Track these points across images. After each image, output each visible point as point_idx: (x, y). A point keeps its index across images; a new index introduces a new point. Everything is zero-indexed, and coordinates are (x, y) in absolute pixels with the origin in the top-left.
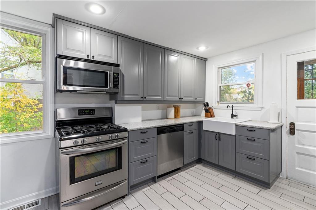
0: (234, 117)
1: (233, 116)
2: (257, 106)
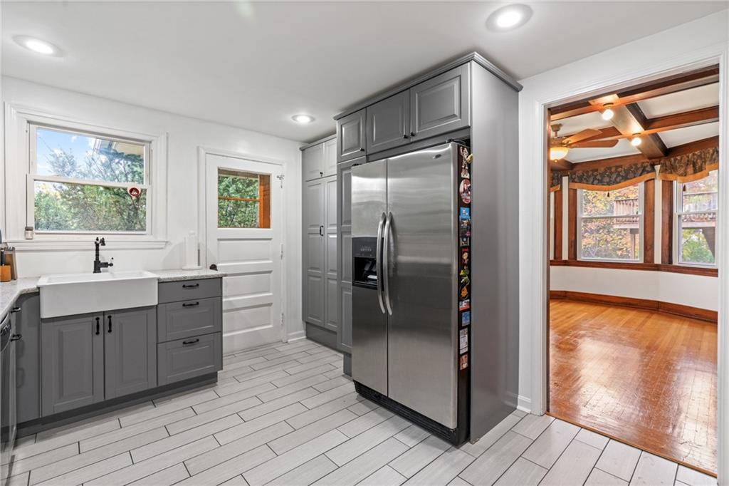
0: (101, 269)
1: (98, 266)
2: (154, 240)
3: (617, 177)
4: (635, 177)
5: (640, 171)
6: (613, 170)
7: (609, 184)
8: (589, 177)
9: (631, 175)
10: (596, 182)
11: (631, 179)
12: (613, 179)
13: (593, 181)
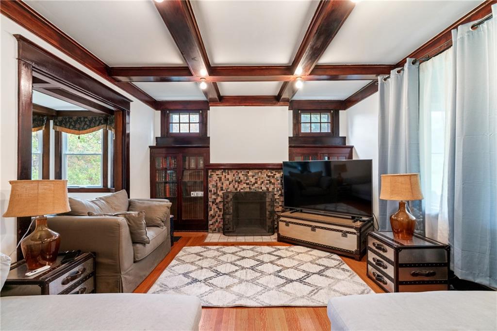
3: (84, 125)
4: (95, 126)
5: (98, 123)
6: (82, 119)
7: (79, 130)
8: (66, 122)
9: (92, 125)
10: (71, 127)
11: (93, 127)
12: (82, 126)
13: (70, 126)
